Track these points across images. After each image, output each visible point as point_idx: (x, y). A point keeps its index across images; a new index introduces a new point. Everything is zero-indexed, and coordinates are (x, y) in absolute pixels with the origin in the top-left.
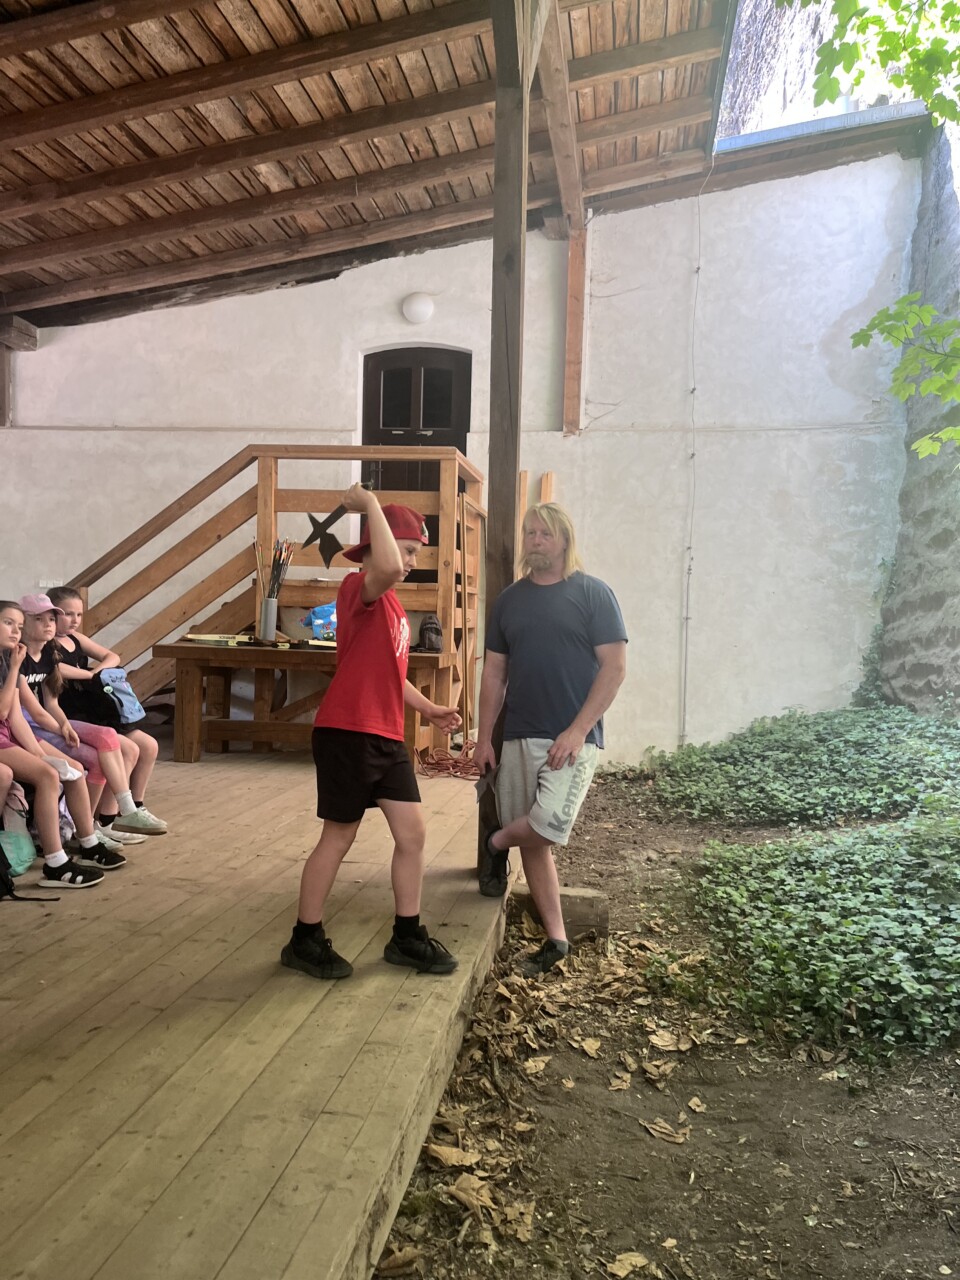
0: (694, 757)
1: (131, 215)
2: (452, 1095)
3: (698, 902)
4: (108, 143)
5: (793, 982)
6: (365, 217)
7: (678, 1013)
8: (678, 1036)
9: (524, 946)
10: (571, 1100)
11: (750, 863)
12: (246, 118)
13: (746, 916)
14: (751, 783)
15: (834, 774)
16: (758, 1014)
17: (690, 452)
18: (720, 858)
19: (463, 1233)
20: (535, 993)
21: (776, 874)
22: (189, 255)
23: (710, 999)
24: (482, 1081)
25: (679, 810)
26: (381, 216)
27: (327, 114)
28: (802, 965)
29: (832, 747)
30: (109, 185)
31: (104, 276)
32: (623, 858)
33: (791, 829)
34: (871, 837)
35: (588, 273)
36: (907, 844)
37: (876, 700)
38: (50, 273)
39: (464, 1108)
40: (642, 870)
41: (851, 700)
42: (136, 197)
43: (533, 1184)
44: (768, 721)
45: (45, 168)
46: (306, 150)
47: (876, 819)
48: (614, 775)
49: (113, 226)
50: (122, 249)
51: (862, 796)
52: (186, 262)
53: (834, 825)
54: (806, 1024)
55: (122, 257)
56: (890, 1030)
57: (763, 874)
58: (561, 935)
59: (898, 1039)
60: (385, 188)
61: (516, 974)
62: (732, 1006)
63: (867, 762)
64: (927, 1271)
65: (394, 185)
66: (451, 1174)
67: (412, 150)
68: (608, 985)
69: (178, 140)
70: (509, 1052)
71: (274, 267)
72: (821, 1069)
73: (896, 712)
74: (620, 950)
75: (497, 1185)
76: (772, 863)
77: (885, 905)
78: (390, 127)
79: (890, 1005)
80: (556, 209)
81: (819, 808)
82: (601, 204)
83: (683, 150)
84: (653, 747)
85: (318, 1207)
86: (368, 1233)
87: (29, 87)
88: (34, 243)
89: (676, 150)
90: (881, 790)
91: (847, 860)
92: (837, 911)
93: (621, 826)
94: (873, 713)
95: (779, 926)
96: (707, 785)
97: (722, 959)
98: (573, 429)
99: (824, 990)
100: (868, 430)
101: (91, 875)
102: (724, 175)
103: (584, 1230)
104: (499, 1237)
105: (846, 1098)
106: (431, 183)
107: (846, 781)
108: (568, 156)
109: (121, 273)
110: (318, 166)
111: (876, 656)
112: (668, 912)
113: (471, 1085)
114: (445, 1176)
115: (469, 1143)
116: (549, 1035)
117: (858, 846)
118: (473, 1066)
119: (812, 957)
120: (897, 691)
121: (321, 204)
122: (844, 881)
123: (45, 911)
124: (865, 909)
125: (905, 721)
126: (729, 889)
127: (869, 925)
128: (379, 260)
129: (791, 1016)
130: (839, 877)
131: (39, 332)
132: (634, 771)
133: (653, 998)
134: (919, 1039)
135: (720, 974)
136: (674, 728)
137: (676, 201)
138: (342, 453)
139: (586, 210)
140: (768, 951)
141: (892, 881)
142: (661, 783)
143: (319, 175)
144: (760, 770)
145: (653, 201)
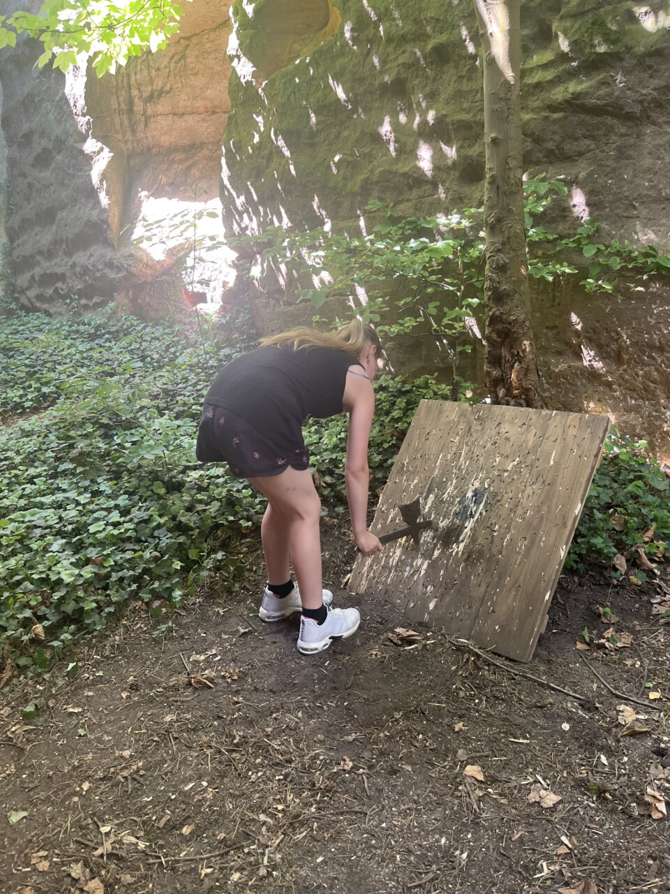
34: (23, 430)
36: (56, 430)
47: (31, 412)
51: (14, 394)
63: (15, 364)
73: (35, 318)
77: (40, 494)
94: (16, 322)
111: (9, 271)
117: (11, 442)
120: (33, 300)
124: (21, 503)
125: (43, 324)
141: (46, 468)
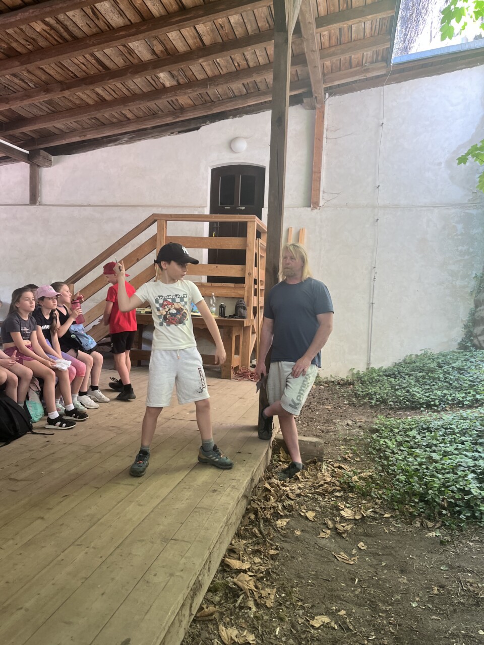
0: (374, 374)
1: (96, 99)
2: (238, 535)
3: (371, 447)
4: (86, 63)
5: (415, 487)
6: (212, 99)
7: (356, 501)
8: (355, 512)
9: (280, 465)
10: (298, 541)
11: (398, 428)
12: (153, 50)
13: (394, 454)
14: (402, 388)
15: (446, 384)
16: (397, 502)
17: (376, 218)
18: (383, 425)
19: (239, 601)
20: (284, 488)
21: (411, 433)
22: (126, 119)
23: (372, 494)
24: (254, 529)
25: (365, 401)
26: (221, 98)
27: (193, 47)
28: (421, 479)
29: (445, 370)
30: (86, 84)
31: (84, 130)
32: (335, 424)
33: (422, 411)
34: (462, 416)
35: (325, 127)
36: (481, 420)
37: (470, 347)
38: (58, 129)
39: (244, 542)
40: (343, 429)
41: (457, 347)
42: (99, 90)
43: (276, 580)
44: (413, 357)
45: (55, 77)
46: (183, 66)
47: (467, 407)
48: (333, 382)
49: (88, 104)
50: (92, 117)
51: (460, 396)
52: (124, 123)
53: (444, 410)
54: (421, 508)
55: (93, 121)
56: (464, 513)
57: (405, 433)
58: (299, 460)
59: (467, 518)
60: (222, 84)
61: (275, 478)
62: (384, 498)
63: (463, 379)
64: (472, 632)
65: (227, 83)
66: (235, 573)
67: (236, 65)
68: (322, 485)
69: (120, 61)
70: (268, 516)
71: (167, 125)
72: (427, 531)
73: (480, 353)
74: (329, 468)
75: (258, 580)
76: (410, 428)
77: (466, 450)
78: (225, 53)
79: (465, 500)
80: (309, 94)
81: (437, 401)
82: (333, 91)
83: (376, 62)
84: (354, 369)
85: (165, 584)
86: (191, 599)
87: (46, 36)
88: (50, 113)
89: (372, 62)
90: (470, 393)
91: (448, 427)
92: (441, 453)
93: (335, 408)
94: (468, 353)
95: (411, 460)
96: (380, 388)
97: (381, 475)
98: (316, 206)
99: (430, 492)
100: (470, 207)
101: (70, 423)
102: (397, 75)
103: (300, 604)
104: (257, 605)
105: (438, 546)
106: (247, 81)
107: (452, 388)
108: (315, 67)
109: (93, 129)
110: (189, 73)
111: (471, 324)
112: (355, 451)
113: (248, 531)
114: (232, 574)
115: (246, 559)
116: (290, 509)
117: (454, 421)
118: (250, 522)
119: (426, 475)
120: (482, 342)
121: (191, 93)
122: (446, 438)
123: (47, 440)
124: (456, 452)
126: (386, 440)
127: (457, 460)
128: (219, 120)
129: (413, 504)
130: (445, 436)
131: (53, 158)
132: (343, 380)
133: (344, 493)
134: (479, 518)
135: (379, 482)
136: (364, 359)
137: (372, 89)
138: (200, 218)
139: (325, 94)
140: (404, 471)
141: (471, 439)
142: (356, 387)
143: (190, 78)
144: (408, 381)
145: (360, 89)
